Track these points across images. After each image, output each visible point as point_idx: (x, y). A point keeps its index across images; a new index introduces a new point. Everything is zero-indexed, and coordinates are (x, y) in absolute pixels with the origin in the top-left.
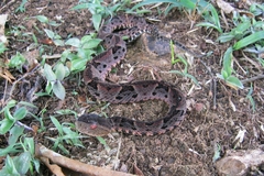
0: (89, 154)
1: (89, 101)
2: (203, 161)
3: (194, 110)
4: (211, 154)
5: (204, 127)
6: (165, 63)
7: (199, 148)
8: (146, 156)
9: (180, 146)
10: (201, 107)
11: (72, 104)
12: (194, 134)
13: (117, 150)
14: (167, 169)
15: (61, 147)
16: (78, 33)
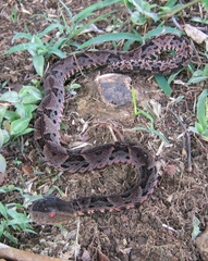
0: (42, 240)
1: (36, 171)
2: (180, 239)
3: (166, 174)
4: (189, 229)
5: (179, 195)
6: (126, 115)
7: (174, 223)
8: (111, 238)
9: (152, 221)
10: (173, 170)
11: (15, 176)
12: (168, 205)
13: (76, 233)
14: (137, 252)
15: (7, 234)
16: (15, 79)
